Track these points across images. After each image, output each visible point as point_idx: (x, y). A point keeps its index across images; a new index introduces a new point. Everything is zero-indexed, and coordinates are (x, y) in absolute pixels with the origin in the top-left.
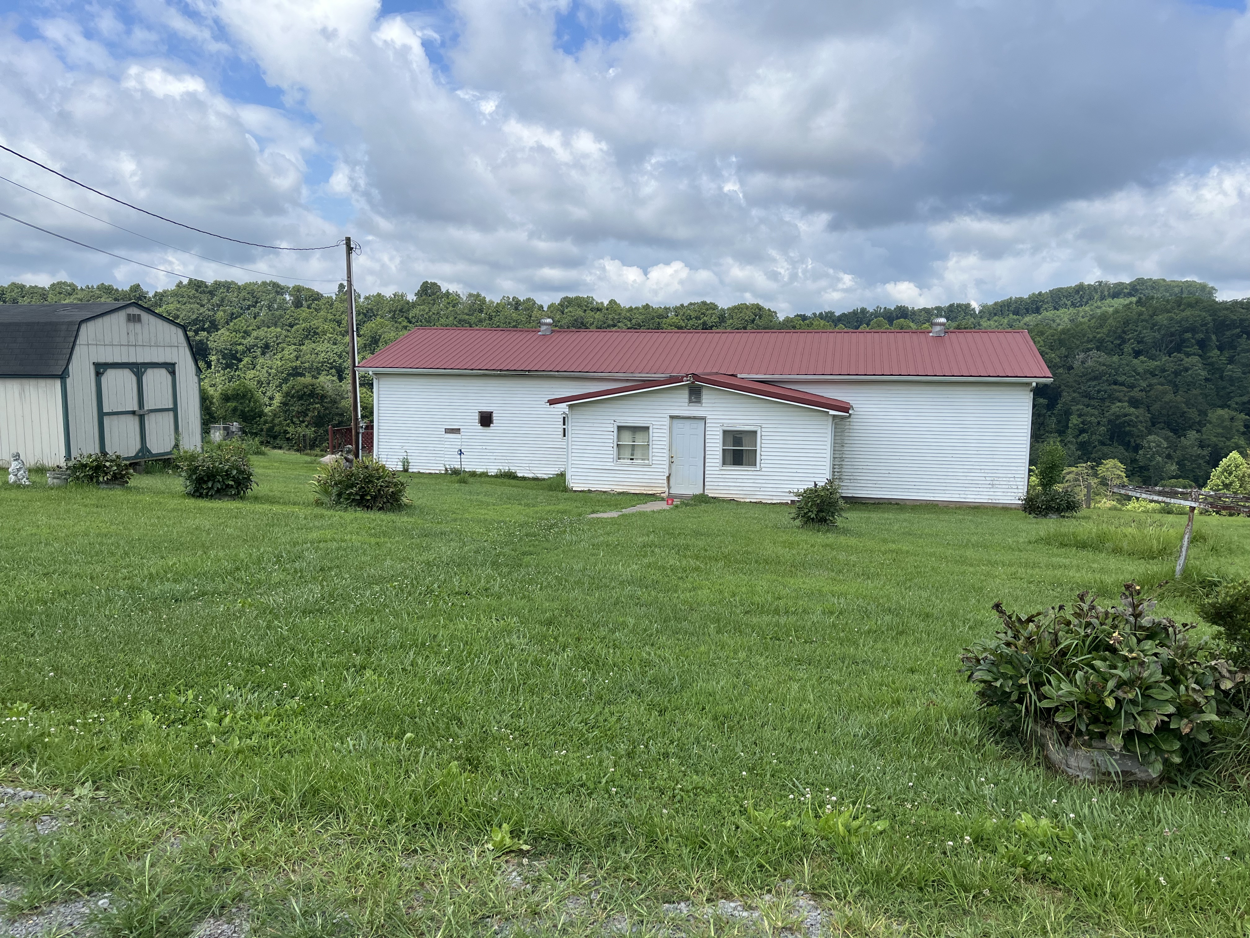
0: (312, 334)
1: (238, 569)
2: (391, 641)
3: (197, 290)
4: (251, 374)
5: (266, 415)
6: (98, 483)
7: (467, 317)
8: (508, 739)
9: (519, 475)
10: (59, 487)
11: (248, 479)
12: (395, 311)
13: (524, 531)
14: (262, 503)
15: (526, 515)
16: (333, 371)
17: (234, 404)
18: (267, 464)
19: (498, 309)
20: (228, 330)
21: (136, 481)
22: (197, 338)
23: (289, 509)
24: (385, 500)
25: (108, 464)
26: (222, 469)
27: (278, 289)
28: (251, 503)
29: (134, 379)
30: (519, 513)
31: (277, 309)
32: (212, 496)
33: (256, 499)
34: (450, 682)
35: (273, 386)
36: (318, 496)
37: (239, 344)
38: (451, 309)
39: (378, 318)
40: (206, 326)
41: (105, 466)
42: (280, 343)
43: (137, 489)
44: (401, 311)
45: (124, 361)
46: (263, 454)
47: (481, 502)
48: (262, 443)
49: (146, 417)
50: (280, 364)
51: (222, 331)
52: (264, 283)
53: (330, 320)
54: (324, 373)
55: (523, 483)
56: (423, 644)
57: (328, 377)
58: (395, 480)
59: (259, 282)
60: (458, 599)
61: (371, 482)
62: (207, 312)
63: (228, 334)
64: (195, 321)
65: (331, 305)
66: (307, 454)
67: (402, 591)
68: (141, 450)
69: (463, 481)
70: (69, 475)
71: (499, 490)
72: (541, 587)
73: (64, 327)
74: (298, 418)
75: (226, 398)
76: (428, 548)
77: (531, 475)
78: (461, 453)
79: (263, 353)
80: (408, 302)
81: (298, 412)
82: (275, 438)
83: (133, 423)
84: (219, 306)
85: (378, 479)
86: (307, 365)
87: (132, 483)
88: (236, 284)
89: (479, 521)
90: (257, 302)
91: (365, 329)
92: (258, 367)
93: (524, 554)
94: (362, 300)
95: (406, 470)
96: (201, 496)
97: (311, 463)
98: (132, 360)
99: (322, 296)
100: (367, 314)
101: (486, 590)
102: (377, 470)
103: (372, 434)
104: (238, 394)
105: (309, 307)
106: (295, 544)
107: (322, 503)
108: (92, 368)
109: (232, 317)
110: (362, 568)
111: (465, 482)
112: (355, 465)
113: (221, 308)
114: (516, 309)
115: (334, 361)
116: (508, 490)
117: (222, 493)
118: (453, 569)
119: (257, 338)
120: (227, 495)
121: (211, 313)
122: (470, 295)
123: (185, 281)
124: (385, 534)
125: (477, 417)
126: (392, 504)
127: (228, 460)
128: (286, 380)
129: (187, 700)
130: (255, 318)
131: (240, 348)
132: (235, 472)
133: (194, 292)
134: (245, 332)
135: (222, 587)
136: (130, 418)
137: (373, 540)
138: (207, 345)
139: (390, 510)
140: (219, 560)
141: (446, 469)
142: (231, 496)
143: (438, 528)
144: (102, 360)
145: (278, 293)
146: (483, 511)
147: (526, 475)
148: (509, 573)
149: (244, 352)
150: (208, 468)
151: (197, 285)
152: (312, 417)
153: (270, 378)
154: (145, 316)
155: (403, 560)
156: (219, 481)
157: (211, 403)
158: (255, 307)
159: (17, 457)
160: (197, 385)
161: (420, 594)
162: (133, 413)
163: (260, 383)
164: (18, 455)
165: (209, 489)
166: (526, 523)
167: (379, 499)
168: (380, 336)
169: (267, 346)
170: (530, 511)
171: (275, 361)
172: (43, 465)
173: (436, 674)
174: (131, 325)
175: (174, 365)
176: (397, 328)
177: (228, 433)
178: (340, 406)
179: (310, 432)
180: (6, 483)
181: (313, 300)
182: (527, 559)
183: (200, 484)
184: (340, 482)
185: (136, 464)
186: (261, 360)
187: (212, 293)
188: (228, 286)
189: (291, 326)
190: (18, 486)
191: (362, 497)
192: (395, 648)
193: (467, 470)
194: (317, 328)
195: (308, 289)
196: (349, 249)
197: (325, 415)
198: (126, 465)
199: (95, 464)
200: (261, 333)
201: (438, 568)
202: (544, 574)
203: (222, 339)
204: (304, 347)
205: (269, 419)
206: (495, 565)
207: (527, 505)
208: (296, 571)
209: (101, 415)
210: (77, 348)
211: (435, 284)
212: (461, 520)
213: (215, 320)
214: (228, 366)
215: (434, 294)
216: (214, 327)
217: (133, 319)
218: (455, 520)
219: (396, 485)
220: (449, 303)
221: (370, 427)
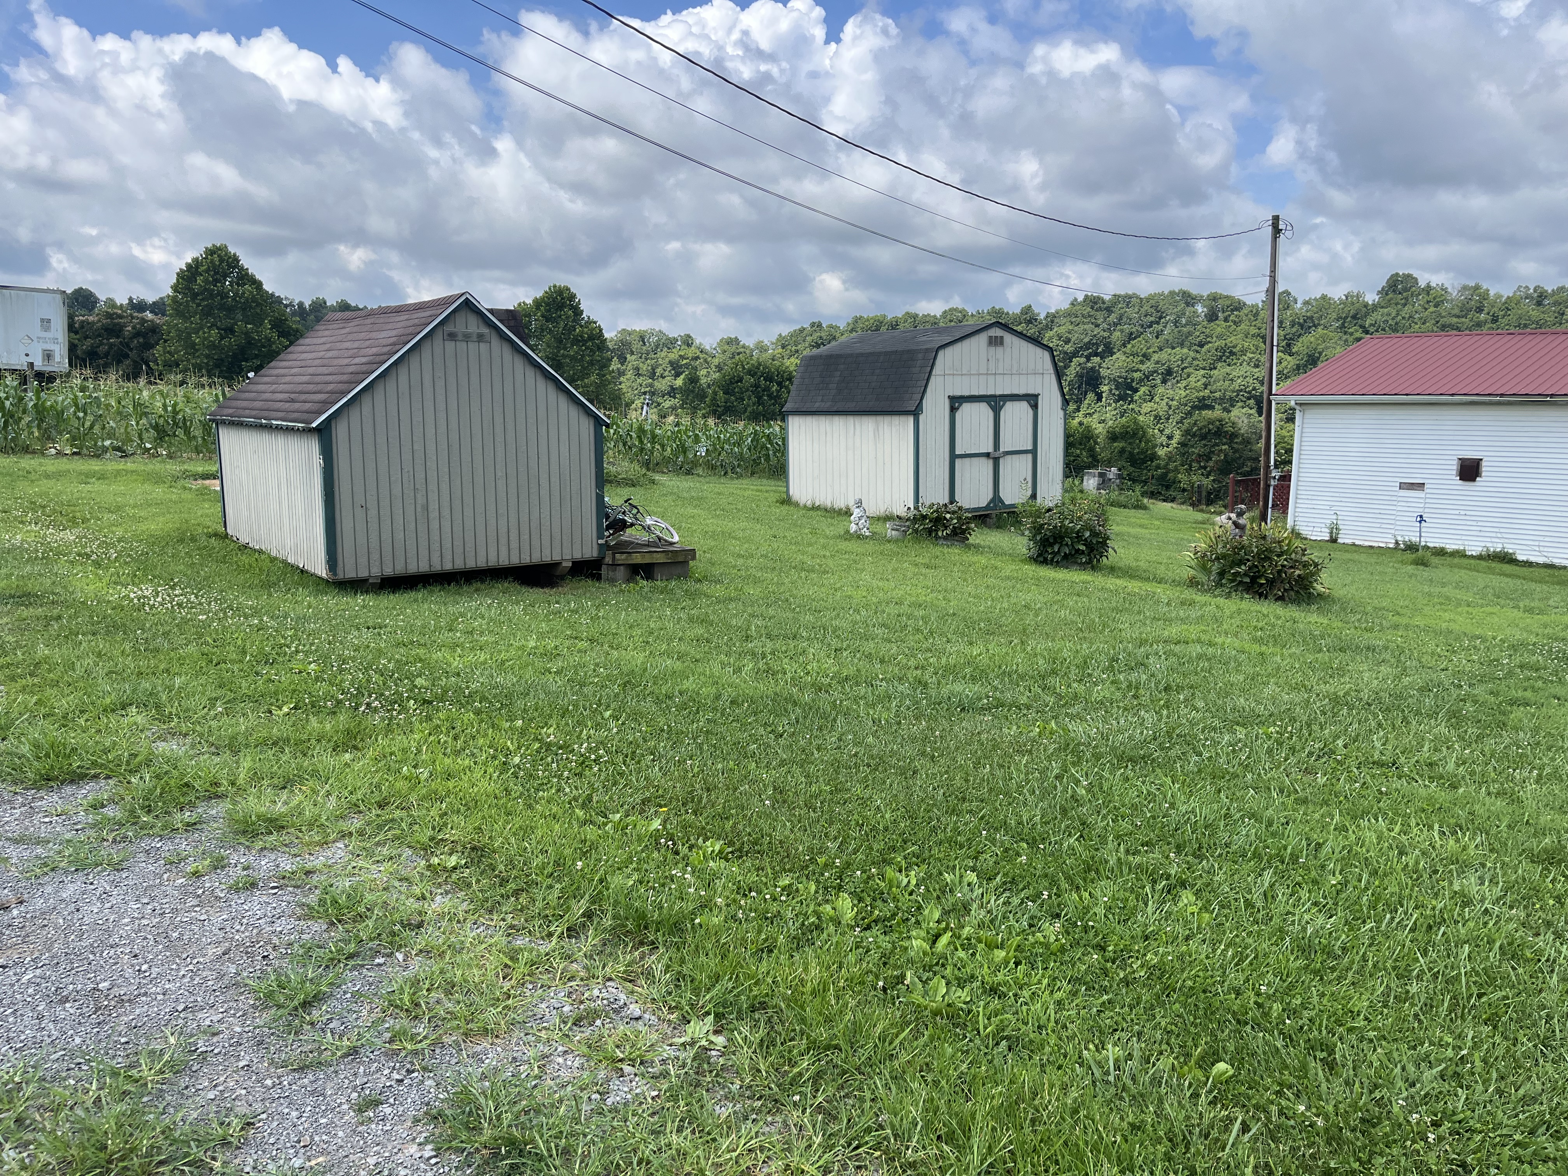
0: (1227, 354)
1: (1054, 672)
2: (1238, 842)
3: (1092, 308)
4: (1147, 407)
5: (1159, 458)
6: (937, 538)
7: (1455, 320)
8: (1425, 1139)
9: (1520, 558)
10: (897, 541)
11: (1104, 544)
12: (1346, 317)
13: (1517, 660)
14: (1118, 577)
15: (1525, 629)
16: (1252, 401)
17: (1121, 445)
18: (1146, 522)
19: (1508, 306)
20: (1125, 353)
21: (978, 536)
22: (1089, 365)
23: (1149, 587)
24: (1287, 586)
25: (948, 516)
26: (1072, 529)
27: (1189, 299)
28: (1104, 575)
29: (991, 414)
30: (1513, 624)
31: (1185, 326)
32: (1057, 562)
33: (1113, 570)
34: (1329, 953)
35: (1173, 421)
36: (1192, 572)
37: (1136, 371)
38: (1432, 309)
39: (1320, 329)
40: (1100, 350)
41: (945, 518)
42: (1186, 368)
43: (977, 547)
44: (1354, 317)
45: (981, 393)
46: (1145, 508)
47: (1448, 598)
48: (1143, 494)
49: (1001, 460)
50: (1184, 394)
51: (1118, 355)
52: (1172, 293)
53: (1253, 336)
54: (1240, 404)
55: (1525, 571)
56: (1294, 858)
57: (1244, 410)
58: (1305, 559)
59: (1166, 292)
60: (1373, 776)
61: (1268, 559)
62: (1102, 333)
63: (1124, 358)
64: (1087, 346)
65: (1256, 315)
66: (1202, 511)
67: (1280, 744)
68: (992, 500)
69: (1422, 563)
70: (908, 527)
71: (1481, 579)
72: (1540, 776)
73: (920, 356)
74: (1199, 462)
75: (1113, 437)
76: (1341, 671)
77: (1541, 560)
78: (1421, 519)
79: (1164, 381)
80: (1366, 305)
81: (1199, 456)
82: (1168, 487)
83: (986, 466)
84: (1115, 325)
85: (1279, 556)
86: (1217, 395)
87: (973, 539)
88: (1137, 297)
89: (1438, 633)
90: (1161, 318)
91: (1299, 344)
92: (1157, 399)
93: (1513, 702)
94: (1299, 305)
95: (1333, 540)
96: (1045, 562)
97: (1203, 523)
98: (990, 392)
99: (1245, 304)
100: (1306, 324)
101: (1431, 765)
102: (1279, 542)
103: (1289, 487)
104: (1127, 432)
105: (1226, 320)
106: (1142, 643)
107: (1198, 583)
108: (947, 402)
109: (1131, 337)
110: (1227, 694)
111: (1425, 564)
112: (1248, 532)
113: (1119, 327)
114: (1539, 303)
115: (1254, 389)
116: (1496, 581)
117: (1069, 560)
118: (1376, 716)
119: (1157, 362)
120: (1076, 563)
121: (1106, 334)
122: (1465, 288)
123: (1081, 298)
124: (1275, 639)
125: (1454, 467)
126: (1298, 592)
127: (1080, 518)
128: (1189, 414)
129: (909, 882)
130: (1157, 337)
131: (1137, 375)
132: (1087, 534)
133: (1089, 309)
134: (1144, 355)
135: (1023, 700)
136: (983, 460)
137: (1256, 648)
138: (1099, 373)
139: (1293, 601)
140: (1036, 655)
141: (1397, 543)
142: (1081, 564)
143: (1367, 639)
144: (958, 393)
145: (1188, 304)
146: (1447, 616)
147: (1533, 559)
148: (1479, 738)
149: (1141, 380)
150: (1055, 527)
151: (1093, 302)
152: (1216, 462)
153: (1171, 412)
154: (1008, 338)
155: (1296, 688)
156: (1067, 545)
157: (1096, 443)
158: (1158, 323)
159: (859, 504)
160: (1062, 421)
161: (1310, 754)
162: (987, 455)
163: (1157, 418)
164: (860, 502)
165: (1055, 554)
166: (1523, 644)
167: (1278, 584)
168: (1320, 353)
169: (1169, 372)
170: (1534, 621)
171: (1177, 390)
172: (892, 514)
173: (1304, 929)
174: (992, 349)
175: (1036, 396)
176: (1346, 341)
177: (1104, 482)
178: (1254, 448)
179: (1207, 482)
180: (848, 532)
181: (1232, 310)
182: (1518, 713)
183: (1044, 546)
184: (1224, 556)
185: (986, 516)
186: (1161, 390)
187: (1109, 310)
188: (1127, 300)
189: (1201, 345)
190: (859, 537)
191: (1254, 580)
192: (1244, 856)
193: (1431, 545)
194: (1235, 347)
195: (1227, 297)
196: (1277, 231)
197: (1234, 460)
198: (967, 518)
199: (935, 515)
200: (1163, 356)
201: (1350, 709)
202: (1549, 749)
203: (1117, 365)
204: (1215, 372)
205: (1162, 463)
206: (1455, 717)
207: (1530, 610)
208: (1129, 686)
209: (953, 457)
210: (933, 378)
211: (1409, 276)
212: (1407, 627)
213: (1110, 343)
214: (1122, 398)
215: (1406, 290)
216: (1109, 351)
217: (996, 342)
218: (1396, 627)
219: (1305, 565)
220: (1428, 302)
221: (1286, 478)
